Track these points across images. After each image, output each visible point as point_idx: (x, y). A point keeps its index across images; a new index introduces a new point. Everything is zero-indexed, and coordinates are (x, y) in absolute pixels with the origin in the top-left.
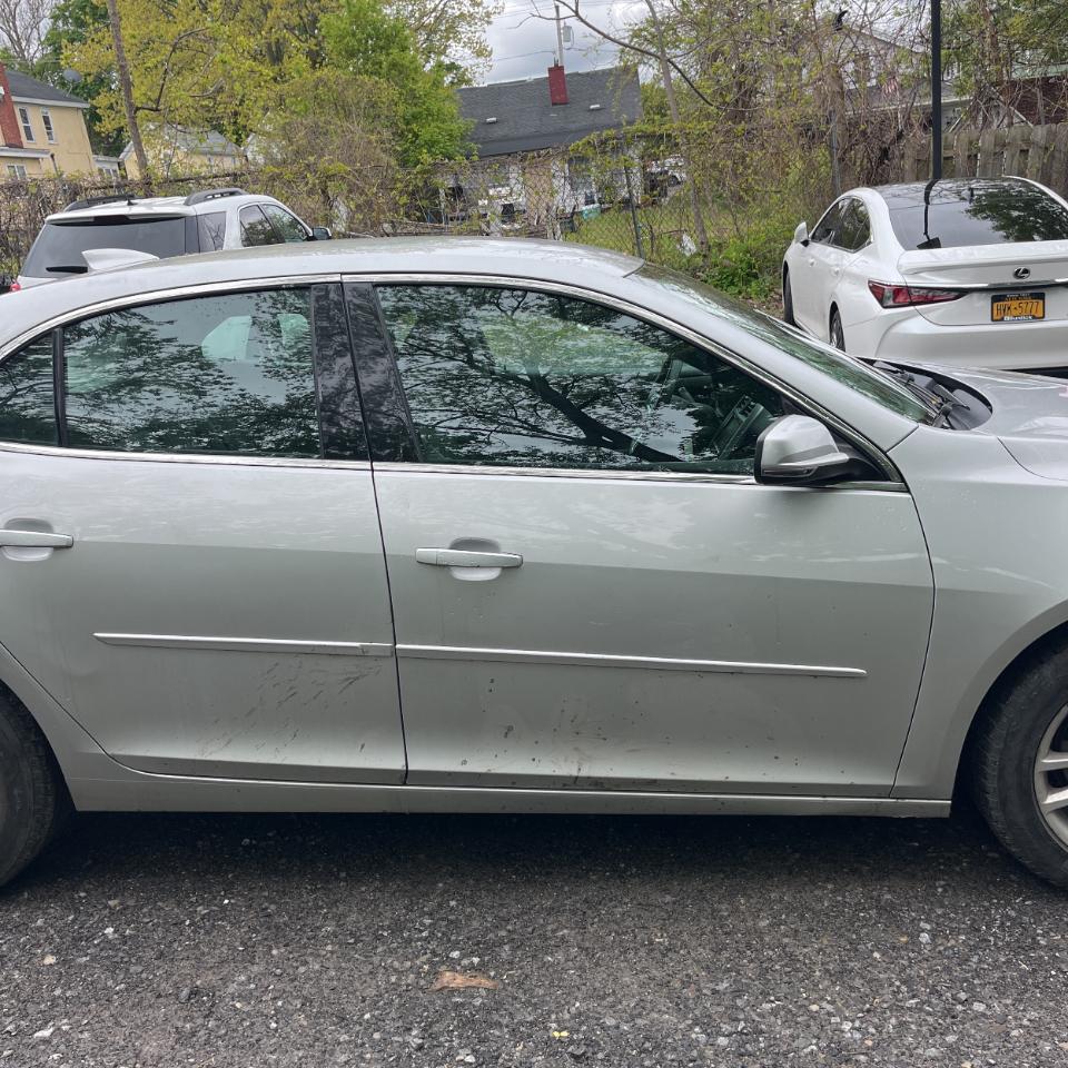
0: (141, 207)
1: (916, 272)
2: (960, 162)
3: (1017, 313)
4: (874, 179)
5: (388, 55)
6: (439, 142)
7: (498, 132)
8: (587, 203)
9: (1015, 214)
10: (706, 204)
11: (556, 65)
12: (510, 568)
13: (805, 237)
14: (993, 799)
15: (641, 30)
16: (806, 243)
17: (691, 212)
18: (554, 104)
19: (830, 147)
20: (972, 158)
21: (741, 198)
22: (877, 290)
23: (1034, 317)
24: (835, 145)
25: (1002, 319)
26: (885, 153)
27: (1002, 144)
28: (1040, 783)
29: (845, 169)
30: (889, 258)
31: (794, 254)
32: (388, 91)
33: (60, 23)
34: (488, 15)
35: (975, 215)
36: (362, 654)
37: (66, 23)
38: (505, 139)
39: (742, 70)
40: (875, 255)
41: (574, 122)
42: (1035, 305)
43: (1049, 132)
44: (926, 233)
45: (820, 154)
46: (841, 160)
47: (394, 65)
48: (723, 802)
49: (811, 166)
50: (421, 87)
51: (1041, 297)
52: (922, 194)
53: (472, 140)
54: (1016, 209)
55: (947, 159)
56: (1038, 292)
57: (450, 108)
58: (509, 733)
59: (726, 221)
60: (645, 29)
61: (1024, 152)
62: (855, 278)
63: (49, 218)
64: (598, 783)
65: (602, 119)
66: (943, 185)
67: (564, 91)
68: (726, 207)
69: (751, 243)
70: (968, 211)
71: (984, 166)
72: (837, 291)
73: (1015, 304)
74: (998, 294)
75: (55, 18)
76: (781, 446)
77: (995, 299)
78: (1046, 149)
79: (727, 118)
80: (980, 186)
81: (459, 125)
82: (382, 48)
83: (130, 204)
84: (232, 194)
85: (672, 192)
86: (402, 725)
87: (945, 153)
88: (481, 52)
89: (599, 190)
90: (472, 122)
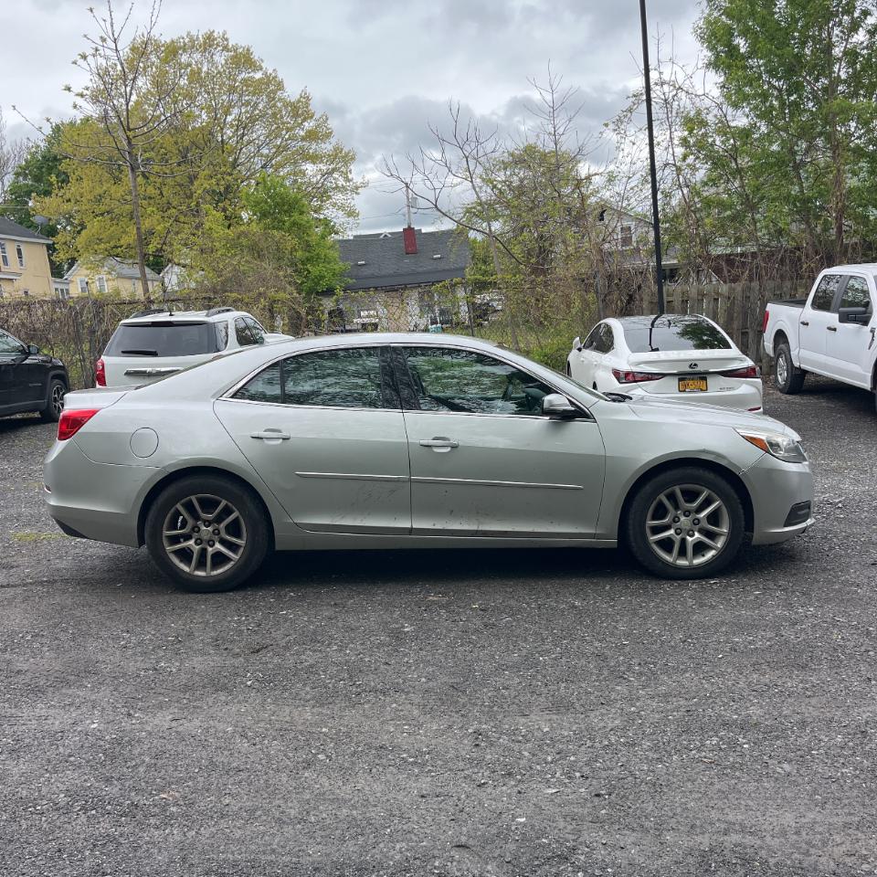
0: (180, 316)
1: (638, 364)
2: (677, 304)
3: (692, 387)
4: (624, 312)
5: (290, 216)
6: (325, 277)
7: (367, 272)
8: (432, 324)
9: (705, 338)
10: (519, 326)
11: (409, 227)
12: (454, 447)
13: (579, 346)
14: (632, 539)
15: (471, 208)
16: (580, 350)
17: (509, 330)
18: (407, 254)
19: (597, 292)
20: (685, 302)
21: (541, 323)
22: (616, 373)
23: (702, 390)
24: (599, 291)
25: (684, 391)
26: (631, 298)
27: (702, 295)
28: (648, 531)
29: (606, 306)
30: (623, 357)
31: (573, 357)
32: (290, 241)
33: (21, 178)
34: (357, 188)
35: (682, 336)
36: (398, 480)
37: (25, 179)
38: (373, 277)
39: (541, 238)
40: (616, 355)
41: (421, 267)
42: (702, 384)
43: (730, 288)
44: (650, 344)
45: (591, 297)
46: (604, 301)
47: (294, 224)
48: (533, 541)
49: (586, 304)
50: (313, 239)
51: (705, 379)
52: (651, 322)
53: (348, 276)
54: (705, 335)
55: (669, 302)
56: (703, 376)
57: (334, 254)
58: (452, 513)
59: (532, 338)
60: (474, 208)
61: (716, 300)
62: (605, 367)
63: (122, 322)
64: (485, 533)
65: (442, 266)
66: (665, 318)
67: (414, 245)
68: (531, 328)
69: (547, 351)
70: (678, 333)
71: (692, 307)
72: (596, 375)
73: (691, 382)
74: (682, 377)
75: (17, 174)
76: (550, 401)
77: (680, 380)
78: (729, 298)
79: (532, 273)
80: (688, 319)
81: (339, 266)
82: (286, 211)
83: (171, 315)
84: (228, 310)
85: (493, 318)
86: (410, 510)
87: (666, 298)
88: (352, 213)
89: (440, 314)
90: (349, 264)
